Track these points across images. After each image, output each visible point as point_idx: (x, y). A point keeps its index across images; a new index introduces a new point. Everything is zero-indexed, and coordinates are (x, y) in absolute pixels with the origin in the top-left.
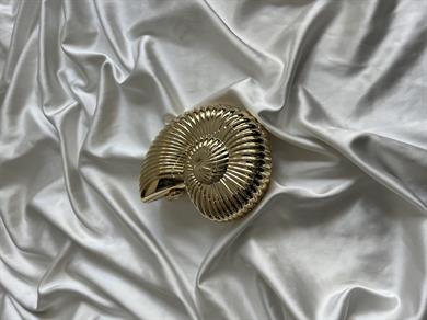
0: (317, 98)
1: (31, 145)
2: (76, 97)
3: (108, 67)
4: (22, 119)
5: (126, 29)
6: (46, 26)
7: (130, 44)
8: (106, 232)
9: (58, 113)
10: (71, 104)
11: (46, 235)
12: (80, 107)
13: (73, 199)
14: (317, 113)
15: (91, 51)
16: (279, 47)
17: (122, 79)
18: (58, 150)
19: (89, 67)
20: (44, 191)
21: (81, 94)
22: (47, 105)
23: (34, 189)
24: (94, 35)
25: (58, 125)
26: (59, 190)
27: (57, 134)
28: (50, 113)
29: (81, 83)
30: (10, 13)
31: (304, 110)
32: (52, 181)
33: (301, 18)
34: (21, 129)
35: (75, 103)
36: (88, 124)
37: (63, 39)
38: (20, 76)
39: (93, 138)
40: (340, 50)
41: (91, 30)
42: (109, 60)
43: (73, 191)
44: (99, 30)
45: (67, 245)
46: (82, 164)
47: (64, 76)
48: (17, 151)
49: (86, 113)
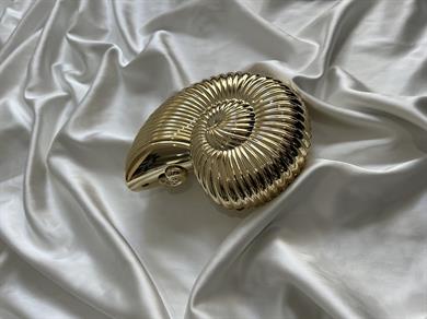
8: (62, 242)
46: (55, 152)
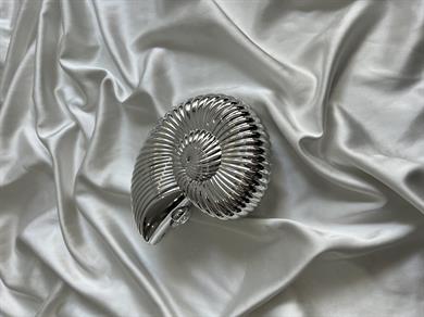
0: (358, 118)
1: (23, 171)
2: (74, 117)
3: (109, 83)
4: (15, 140)
5: (130, 41)
6: (44, 40)
7: (135, 58)
9: (53, 135)
10: (68, 124)
11: (37, 272)
12: (78, 128)
13: (66, 232)
14: (359, 136)
15: (92, 66)
16: (309, 57)
17: (124, 96)
18: (52, 176)
19: (89, 84)
20: (36, 222)
21: (79, 113)
22: (42, 126)
23: (25, 220)
24: (95, 49)
25: (53, 148)
26: (52, 222)
27: (52, 158)
28: (44, 135)
29: (80, 101)
30: (8, 27)
31: (342, 133)
32: (45, 212)
33: (336, 24)
34: (13, 153)
35: (73, 124)
36: (86, 146)
37: (61, 54)
38: (16, 94)
39: (91, 162)
40: (386, 60)
41: (92, 44)
42: (110, 75)
43: (66, 223)
44: (100, 43)
45: (58, 287)
47: (61, 94)
48: (8, 176)
49: (84, 135)
